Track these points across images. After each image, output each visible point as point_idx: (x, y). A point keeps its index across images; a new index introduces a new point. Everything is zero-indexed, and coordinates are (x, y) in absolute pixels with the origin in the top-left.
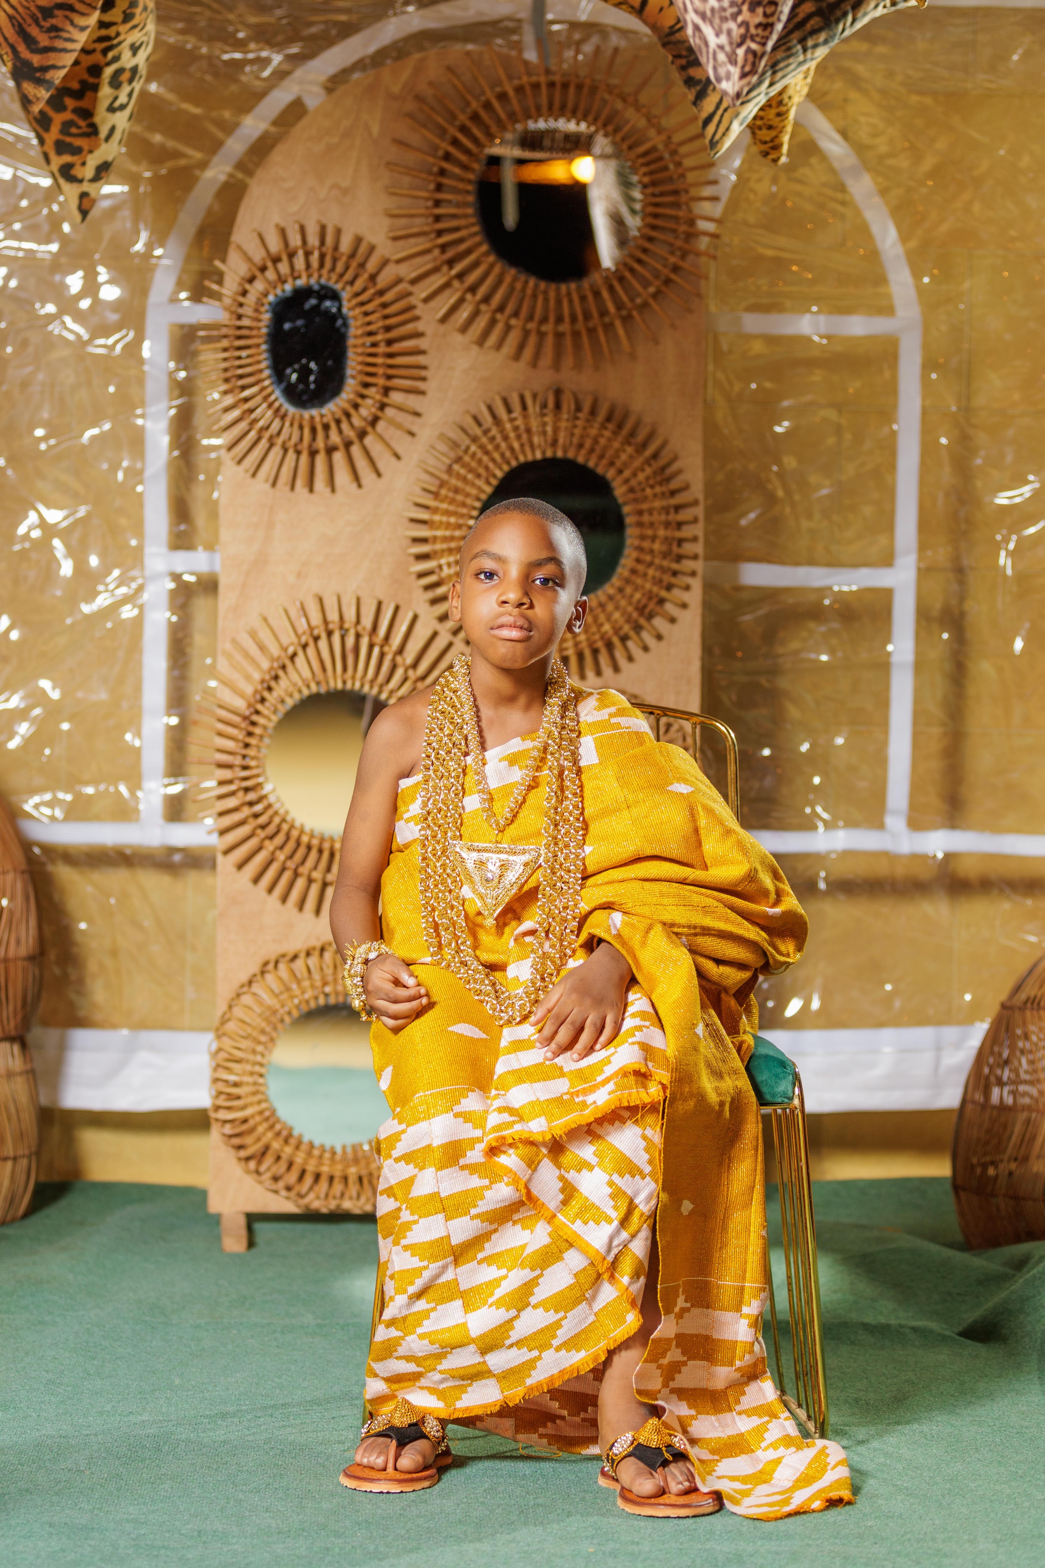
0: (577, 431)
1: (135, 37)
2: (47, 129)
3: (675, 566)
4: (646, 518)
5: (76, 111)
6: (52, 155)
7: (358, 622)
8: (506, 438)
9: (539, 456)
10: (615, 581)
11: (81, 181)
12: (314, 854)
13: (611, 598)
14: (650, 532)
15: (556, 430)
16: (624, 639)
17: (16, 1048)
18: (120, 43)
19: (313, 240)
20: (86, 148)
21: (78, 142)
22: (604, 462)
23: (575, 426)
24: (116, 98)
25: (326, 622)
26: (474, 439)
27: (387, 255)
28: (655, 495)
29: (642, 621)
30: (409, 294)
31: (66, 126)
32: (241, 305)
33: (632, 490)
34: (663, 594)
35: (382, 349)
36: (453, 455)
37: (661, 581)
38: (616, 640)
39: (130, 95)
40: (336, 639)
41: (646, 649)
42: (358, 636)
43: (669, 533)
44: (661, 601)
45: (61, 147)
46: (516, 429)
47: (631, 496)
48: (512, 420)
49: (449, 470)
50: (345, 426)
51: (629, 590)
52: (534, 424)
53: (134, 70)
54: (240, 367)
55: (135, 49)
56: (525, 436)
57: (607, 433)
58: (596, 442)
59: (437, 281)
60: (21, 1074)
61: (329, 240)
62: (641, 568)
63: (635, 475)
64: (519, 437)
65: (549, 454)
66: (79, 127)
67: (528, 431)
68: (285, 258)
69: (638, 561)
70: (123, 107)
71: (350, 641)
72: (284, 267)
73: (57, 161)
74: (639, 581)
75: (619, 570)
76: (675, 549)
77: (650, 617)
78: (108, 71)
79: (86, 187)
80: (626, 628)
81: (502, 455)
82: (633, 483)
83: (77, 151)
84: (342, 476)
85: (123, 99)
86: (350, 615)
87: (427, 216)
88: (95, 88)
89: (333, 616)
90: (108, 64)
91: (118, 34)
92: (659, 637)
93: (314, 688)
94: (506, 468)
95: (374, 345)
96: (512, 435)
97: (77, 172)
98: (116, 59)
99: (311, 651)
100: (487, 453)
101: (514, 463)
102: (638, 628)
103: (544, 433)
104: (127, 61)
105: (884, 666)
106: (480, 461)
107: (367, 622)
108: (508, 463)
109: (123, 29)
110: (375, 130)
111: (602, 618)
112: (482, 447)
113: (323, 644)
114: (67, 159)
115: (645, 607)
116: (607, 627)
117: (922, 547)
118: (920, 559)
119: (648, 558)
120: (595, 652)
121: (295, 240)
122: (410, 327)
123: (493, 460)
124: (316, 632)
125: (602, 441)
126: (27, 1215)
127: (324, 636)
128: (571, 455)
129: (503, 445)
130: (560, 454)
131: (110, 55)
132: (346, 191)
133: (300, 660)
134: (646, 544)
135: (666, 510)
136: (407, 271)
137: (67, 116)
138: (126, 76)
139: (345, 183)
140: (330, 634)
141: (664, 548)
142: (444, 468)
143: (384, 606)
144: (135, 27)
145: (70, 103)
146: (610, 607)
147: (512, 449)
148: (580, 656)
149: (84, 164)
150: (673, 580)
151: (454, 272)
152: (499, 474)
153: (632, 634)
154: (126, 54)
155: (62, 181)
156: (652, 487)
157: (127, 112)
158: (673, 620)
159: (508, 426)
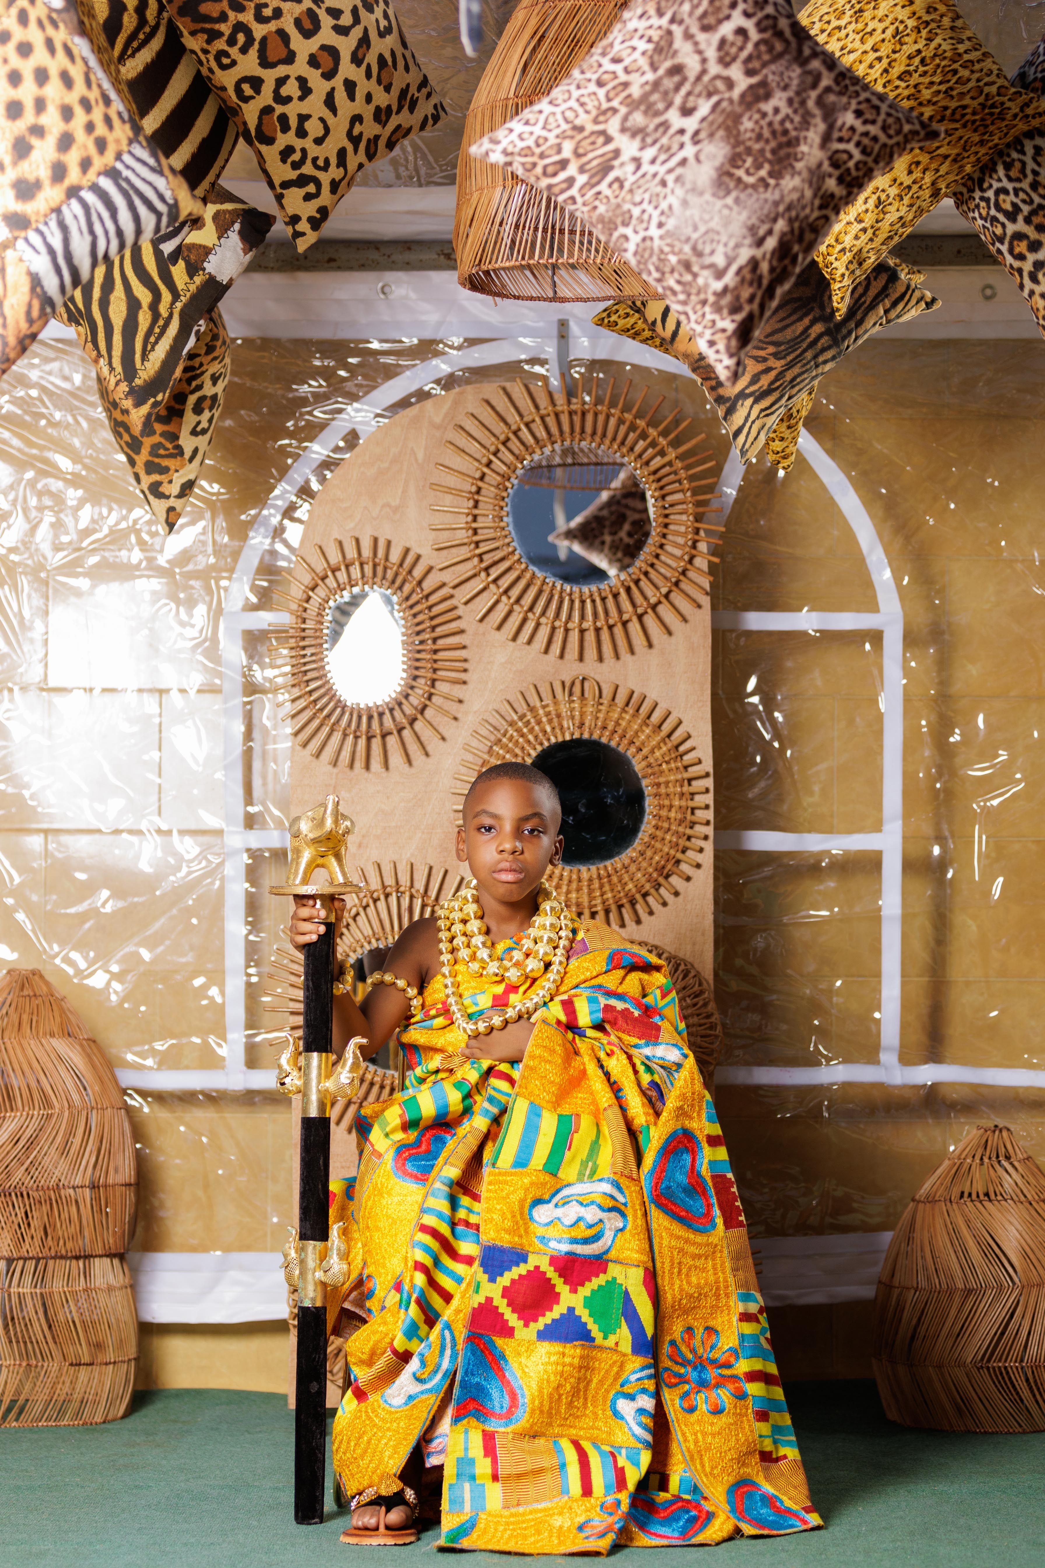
0: (601, 716)
1: (214, 368)
2: (138, 452)
3: (689, 832)
4: (663, 790)
5: (162, 435)
6: (142, 475)
7: (412, 886)
8: (539, 722)
9: (568, 737)
10: (637, 844)
11: (168, 497)
12: (375, 1089)
13: (633, 861)
14: (667, 802)
15: (582, 714)
16: (645, 895)
17: (116, 1262)
18: (203, 373)
19: (367, 553)
20: (173, 468)
21: (165, 462)
22: (625, 741)
23: (599, 711)
24: (199, 423)
25: (384, 887)
26: (512, 724)
27: (432, 563)
28: (670, 770)
29: (661, 880)
30: (452, 596)
31: (155, 450)
32: (305, 610)
33: (649, 766)
34: (679, 856)
35: (429, 645)
36: (493, 738)
37: (677, 845)
38: (638, 897)
39: (210, 421)
40: (393, 900)
41: (665, 904)
42: (412, 897)
43: (683, 803)
44: (678, 862)
45: (151, 468)
46: (548, 714)
47: (650, 771)
48: (544, 707)
49: (490, 751)
50: (397, 714)
51: (649, 853)
52: (564, 709)
53: (214, 398)
54: (305, 664)
55: (215, 379)
56: (555, 720)
57: (627, 717)
58: (617, 724)
59: (477, 585)
60: (121, 1288)
61: (381, 553)
62: (659, 833)
63: (652, 752)
64: (550, 721)
65: (576, 736)
66: (167, 449)
67: (559, 716)
68: (343, 568)
69: (657, 827)
70: (204, 432)
71: (405, 903)
72: (342, 576)
73: (147, 480)
74: (658, 845)
75: (640, 835)
76: (689, 816)
77: (667, 877)
78: (192, 399)
79: (172, 502)
80: (648, 886)
81: (536, 737)
82: (651, 760)
83: (165, 470)
84: (396, 758)
85: (204, 424)
86: (404, 880)
87: (467, 529)
88: (180, 414)
89: (389, 881)
90: (192, 392)
91: (201, 365)
92: (677, 894)
93: (374, 944)
94: (539, 748)
95: (422, 642)
96: (544, 719)
97: (165, 489)
98: (199, 387)
99: (371, 910)
100: (523, 735)
101: (546, 744)
102: (658, 886)
103: (573, 717)
104: (208, 390)
105: (875, 918)
106: (517, 743)
107: (420, 885)
108: (541, 744)
109: (205, 360)
110: (420, 455)
111: (626, 878)
112: (519, 730)
113: (382, 905)
114: (156, 477)
115: (663, 867)
116: (630, 886)
117: (907, 814)
118: (905, 824)
119: (666, 825)
120: (620, 907)
121: (351, 554)
122: (453, 626)
123: (529, 742)
124: (375, 895)
125: (623, 723)
126: (126, 1415)
127: (382, 897)
128: (595, 737)
129: (537, 728)
130: (586, 736)
131: (194, 384)
132: (396, 510)
133: (362, 919)
134: (664, 813)
135: (681, 783)
136: (450, 577)
137: (157, 439)
138: (207, 403)
139: (395, 503)
140: (387, 896)
141: (679, 816)
142: (486, 749)
143: (434, 871)
144: (215, 359)
145: (159, 428)
146: (633, 868)
147: (545, 732)
148: (607, 912)
149: (170, 482)
150: (688, 844)
151: (491, 579)
152: (534, 754)
153: (653, 891)
154: (208, 383)
155: (151, 498)
156: (668, 763)
157: (208, 436)
158: (688, 879)
159: (541, 712)
